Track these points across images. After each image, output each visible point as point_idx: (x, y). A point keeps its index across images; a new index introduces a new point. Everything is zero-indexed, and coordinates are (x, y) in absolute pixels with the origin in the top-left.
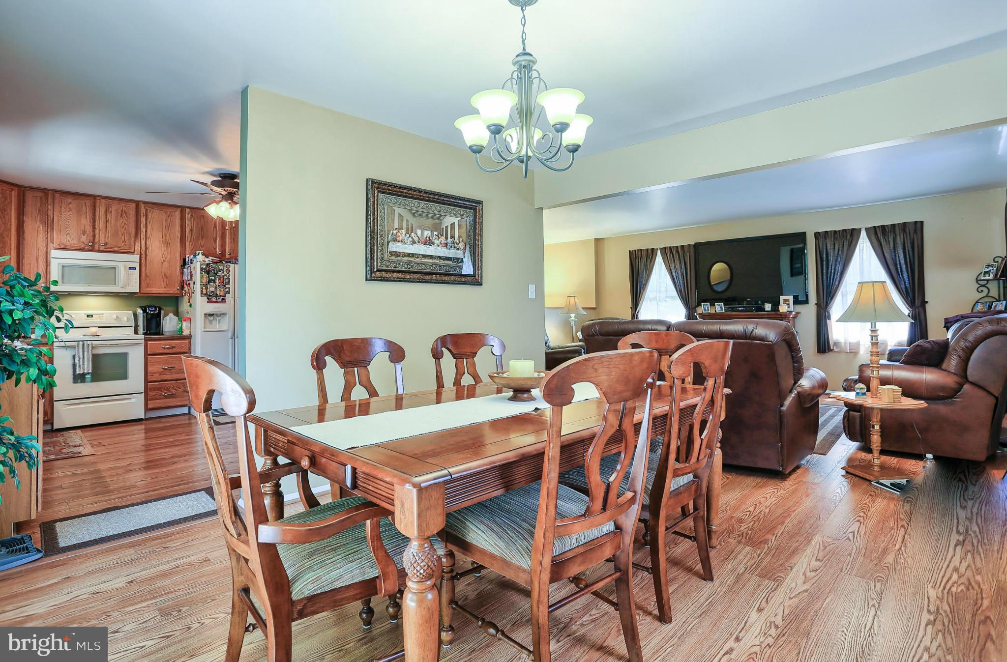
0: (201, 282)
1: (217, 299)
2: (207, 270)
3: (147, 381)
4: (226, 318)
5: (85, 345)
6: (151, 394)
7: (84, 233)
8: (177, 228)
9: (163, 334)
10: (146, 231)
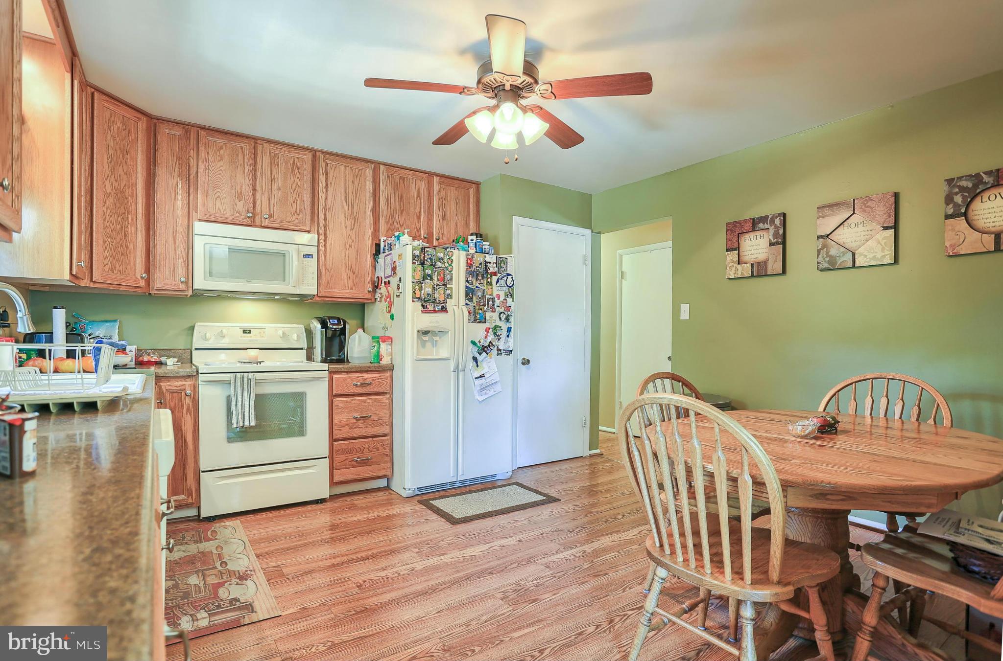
0: (413, 278)
1: (434, 307)
2: (420, 260)
3: (332, 439)
4: (448, 339)
5: (246, 381)
6: (338, 458)
7: (240, 197)
8: (369, 197)
9: (348, 361)
10: (326, 198)
